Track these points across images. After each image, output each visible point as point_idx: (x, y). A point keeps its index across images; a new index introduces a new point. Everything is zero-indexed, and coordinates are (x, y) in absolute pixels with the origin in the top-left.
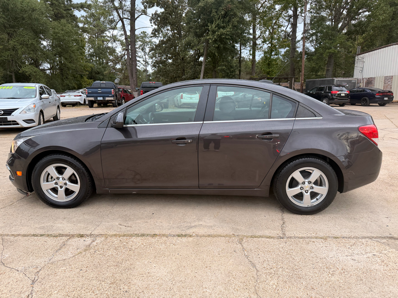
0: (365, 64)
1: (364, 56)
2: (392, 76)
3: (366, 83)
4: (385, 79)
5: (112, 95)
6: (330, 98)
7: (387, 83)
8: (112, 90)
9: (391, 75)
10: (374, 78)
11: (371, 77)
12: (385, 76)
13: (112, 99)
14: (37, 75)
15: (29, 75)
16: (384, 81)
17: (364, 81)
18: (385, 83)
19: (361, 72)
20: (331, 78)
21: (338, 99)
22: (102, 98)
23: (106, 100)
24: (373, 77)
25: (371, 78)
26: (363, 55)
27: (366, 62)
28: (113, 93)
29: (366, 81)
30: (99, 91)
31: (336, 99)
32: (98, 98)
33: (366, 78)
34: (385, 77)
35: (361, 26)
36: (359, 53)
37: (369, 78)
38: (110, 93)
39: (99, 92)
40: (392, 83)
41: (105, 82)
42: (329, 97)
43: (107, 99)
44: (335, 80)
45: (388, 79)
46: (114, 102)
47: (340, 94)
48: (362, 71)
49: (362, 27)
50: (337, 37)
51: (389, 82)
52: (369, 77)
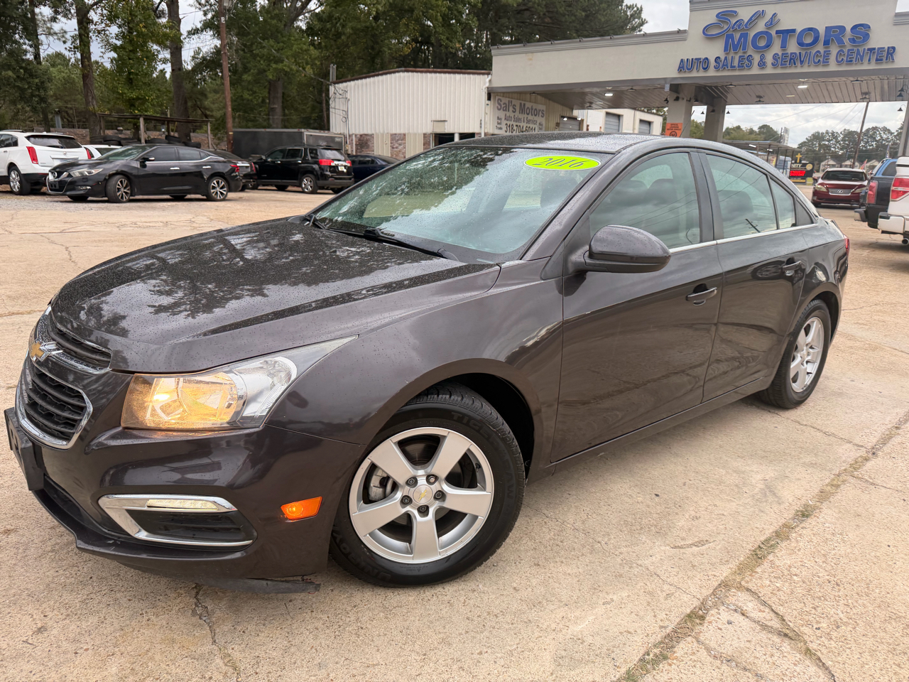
0: (351, 104)
1: (347, 87)
2: (405, 135)
3: (356, 145)
4: (392, 140)
6: (317, 174)
7: (397, 148)
9: (402, 132)
10: (372, 136)
11: (366, 132)
12: (391, 132)
16: (391, 143)
17: (352, 140)
18: (393, 148)
19: (344, 120)
20: (296, 130)
21: (336, 179)
24: (369, 132)
25: (366, 135)
26: (345, 84)
27: (352, 100)
29: (356, 142)
31: (332, 177)
33: (356, 135)
34: (392, 135)
35: (334, 21)
36: (335, 79)
37: (361, 135)
40: (405, 148)
42: (315, 173)
44: (305, 133)
45: (398, 140)
47: (337, 167)
48: (346, 118)
49: (337, 23)
50: (292, 38)
51: (400, 145)
52: (362, 133)
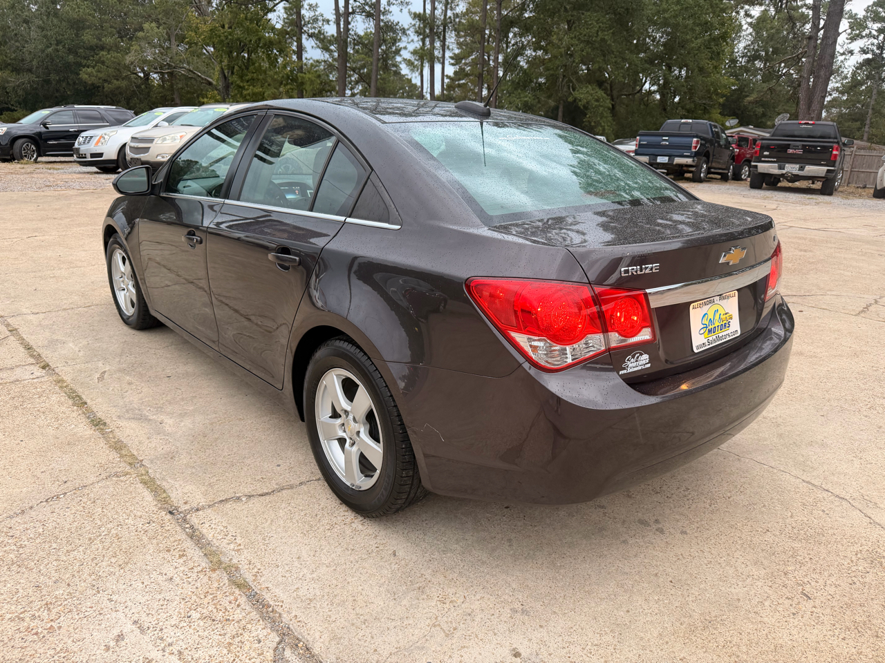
5: (692, 153)
8: (695, 139)
13: (689, 161)
14: (600, 106)
15: (584, 106)
22: (667, 158)
23: (674, 163)
28: (696, 147)
30: (664, 143)
32: (659, 157)
38: (689, 147)
39: (662, 145)
41: (691, 121)
43: (678, 160)
46: (693, 169)
